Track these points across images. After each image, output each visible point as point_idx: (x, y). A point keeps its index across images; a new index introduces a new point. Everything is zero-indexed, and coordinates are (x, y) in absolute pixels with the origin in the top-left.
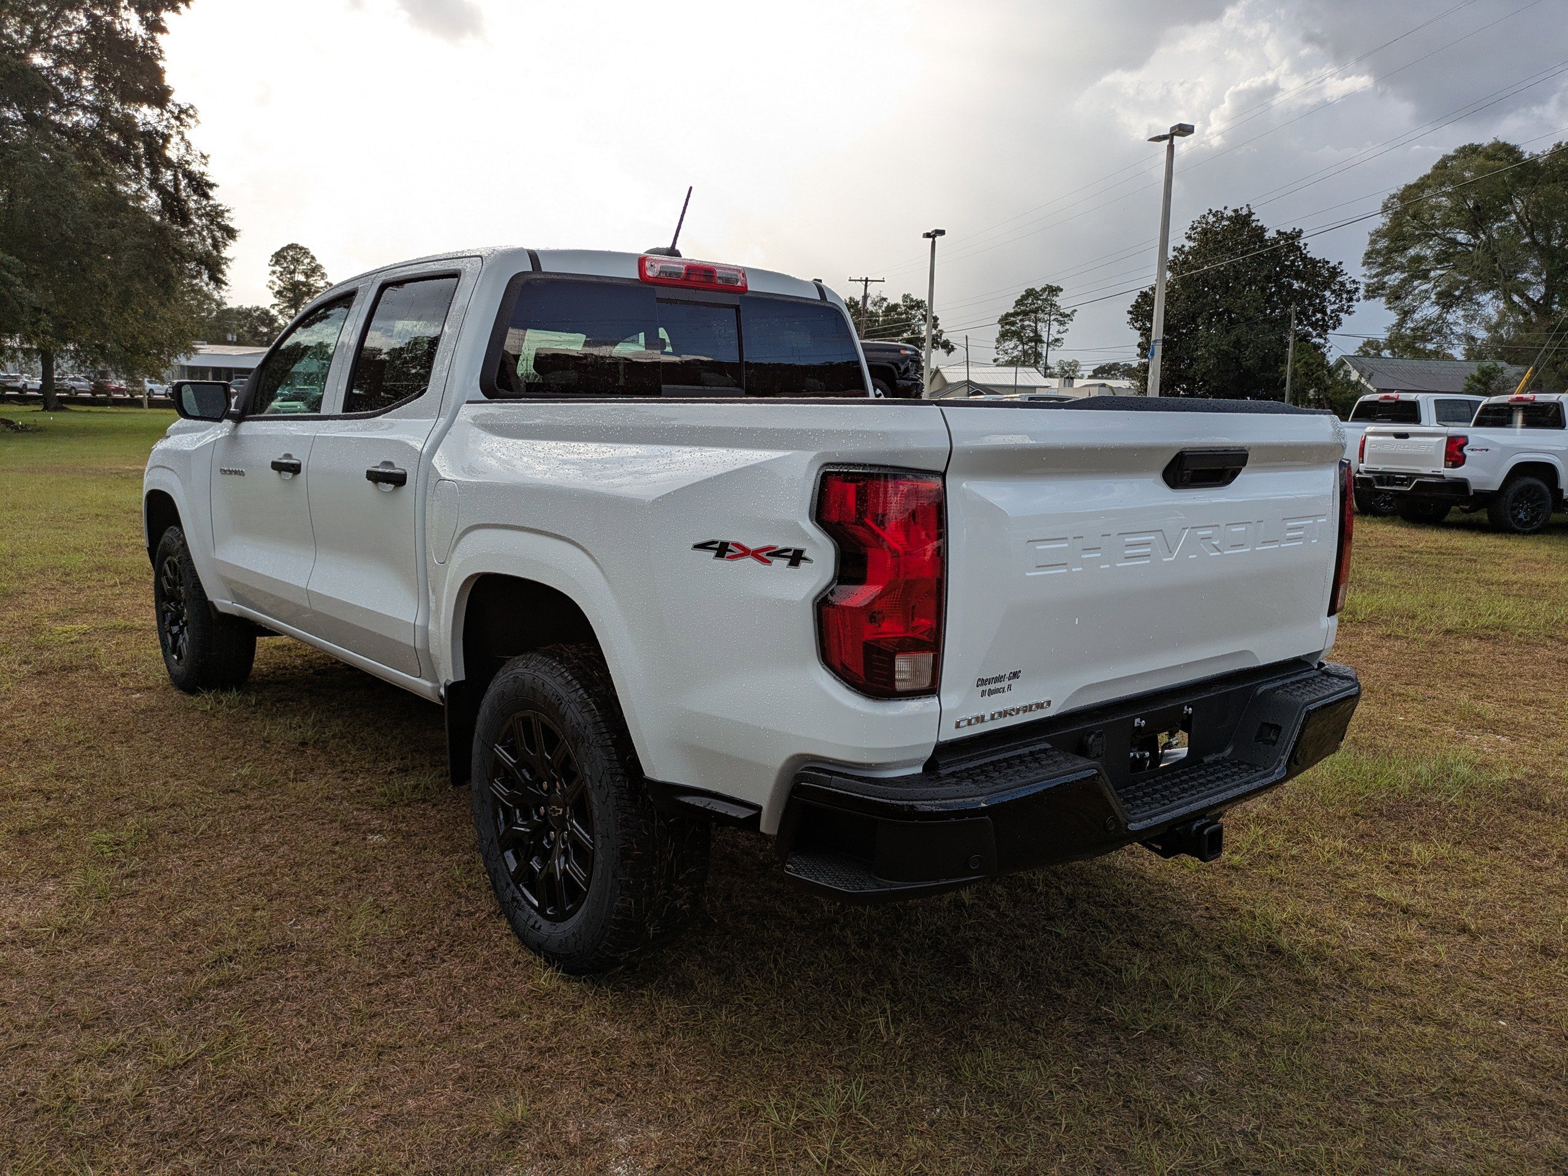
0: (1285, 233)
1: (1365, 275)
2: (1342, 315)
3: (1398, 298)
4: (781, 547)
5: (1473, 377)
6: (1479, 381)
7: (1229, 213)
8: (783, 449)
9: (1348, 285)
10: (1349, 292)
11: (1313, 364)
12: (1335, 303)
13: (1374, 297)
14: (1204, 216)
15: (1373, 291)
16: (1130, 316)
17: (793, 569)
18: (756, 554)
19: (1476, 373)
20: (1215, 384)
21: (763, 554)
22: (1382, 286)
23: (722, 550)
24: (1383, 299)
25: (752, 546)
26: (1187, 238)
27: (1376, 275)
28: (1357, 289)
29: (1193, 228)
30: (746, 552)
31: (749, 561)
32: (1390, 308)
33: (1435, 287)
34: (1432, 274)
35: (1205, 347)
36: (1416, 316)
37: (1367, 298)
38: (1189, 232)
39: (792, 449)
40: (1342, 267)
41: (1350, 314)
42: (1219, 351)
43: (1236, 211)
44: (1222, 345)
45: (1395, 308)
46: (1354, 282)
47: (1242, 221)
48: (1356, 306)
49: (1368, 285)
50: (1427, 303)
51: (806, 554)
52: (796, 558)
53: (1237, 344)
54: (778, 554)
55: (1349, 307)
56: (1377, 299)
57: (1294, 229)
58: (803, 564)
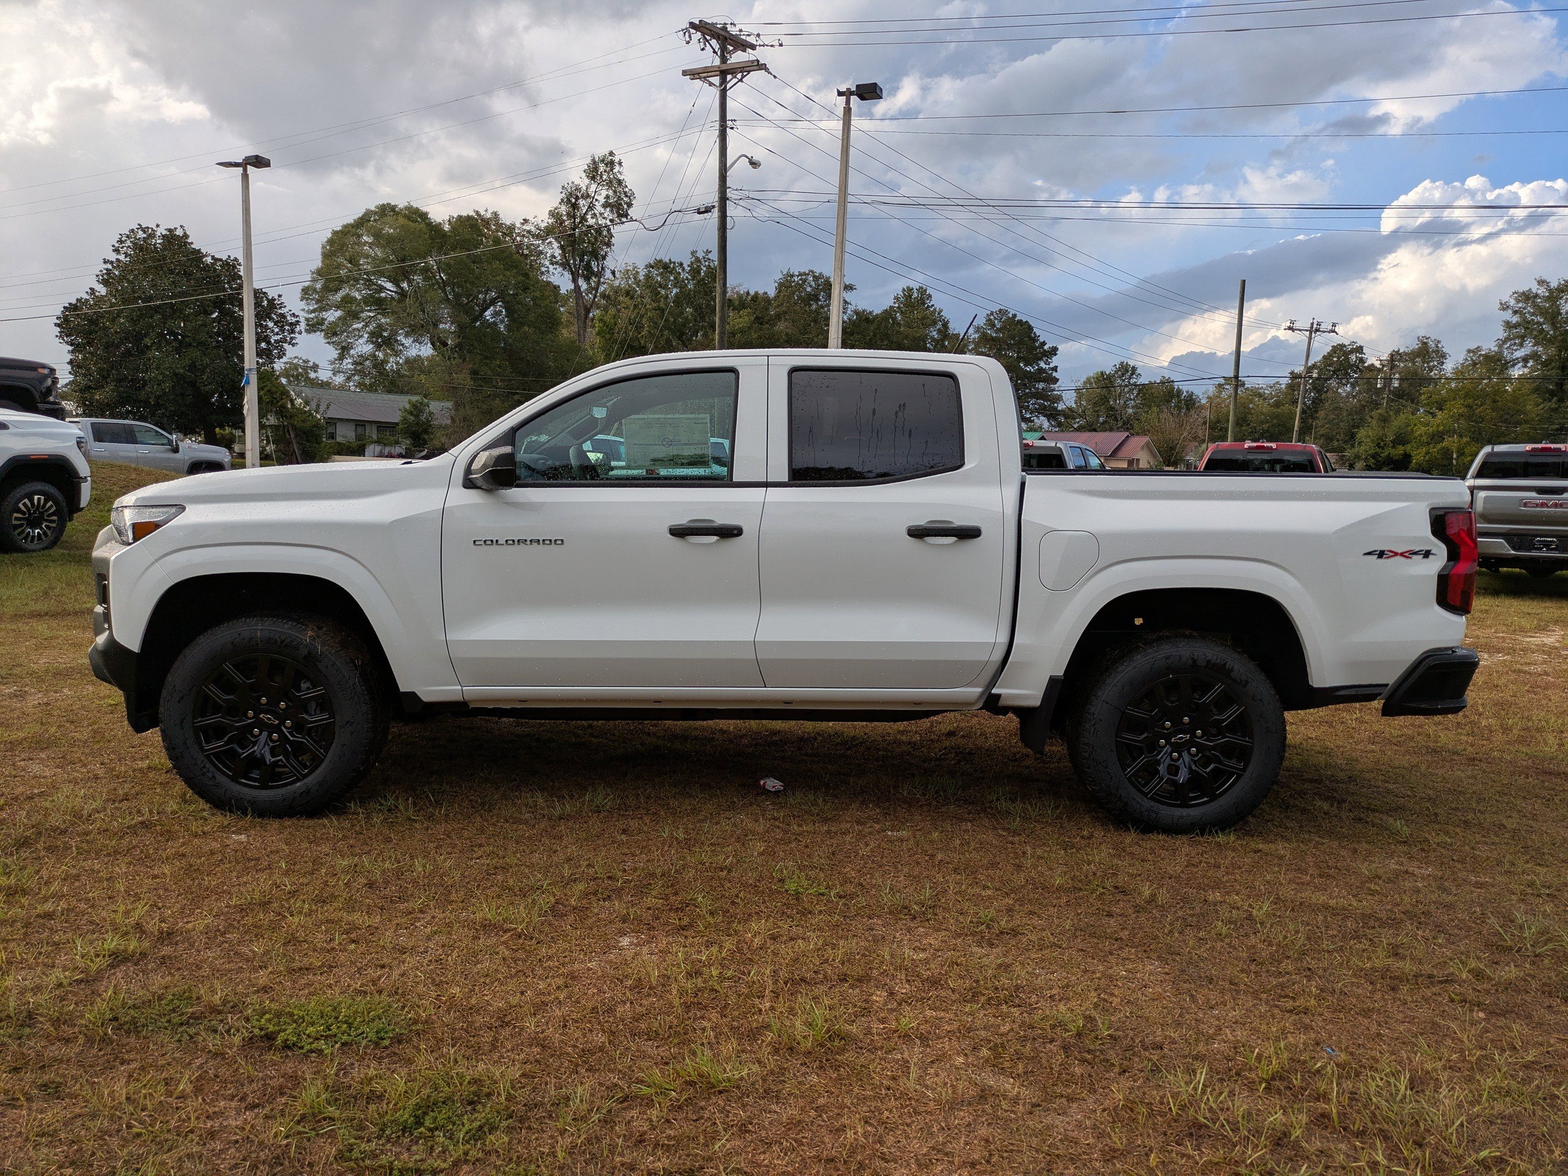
0: (221, 260)
1: (303, 310)
2: (286, 346)
3: (335, 334)
4: (1417, 550)
5: (406, 410)
6: (411, 413)
7: (161, 231)
8: (1404, 501)
9: (289, 318)
10: (291, 324)
11: (276, 392)
12: (277, 334)
13: (315, 332)
14: (133, 231)
15: (313, 326)
16: (58, 329)
17: (1425, 560)
18: (1402, 554)
19: (408, 406)
20: (172, 409)
21: (1407, 554)
22: (321, 322)
23: (1381, 554)
24: (323, 334)
25: (1399, 551)
26: (114, 251)
27: (313, 311)
28: (298, 322)
29: (121, 241)
30: (1396, 554)
31: (1398, 558)
32: (328, 343)
33: (366, 326)
34: (363, 315)
35: (158, 368)
36: (352, 352)
37: (308, 331)
38: (117, 245)
39: (1410, 501)
40: (283, 299)
41: (293, 345)
42: (176, 374)
43: (170, 230)
44: (177, 368)
45: (333, 342)
46: (294, 315)
47: (175, 241)
48: (300, 339)
49: (307, 320)
50: (361, 341)
51: (1432, 552)
52: (1427, 554)
53: (193, 367)
54: (1416, 553)
55: (292, 338)
56: (318, 333)
57: (229, 257)
58: (1431, 556)
